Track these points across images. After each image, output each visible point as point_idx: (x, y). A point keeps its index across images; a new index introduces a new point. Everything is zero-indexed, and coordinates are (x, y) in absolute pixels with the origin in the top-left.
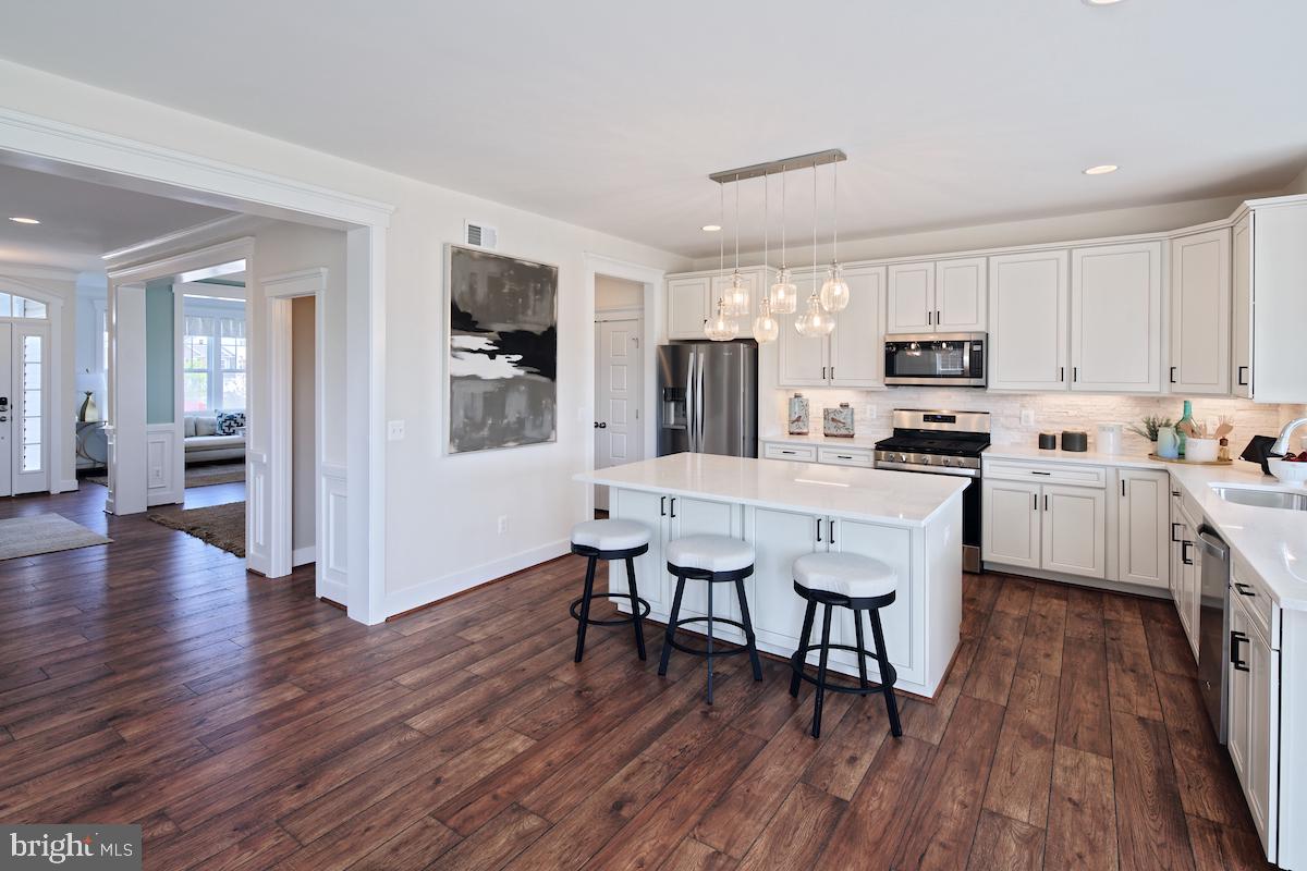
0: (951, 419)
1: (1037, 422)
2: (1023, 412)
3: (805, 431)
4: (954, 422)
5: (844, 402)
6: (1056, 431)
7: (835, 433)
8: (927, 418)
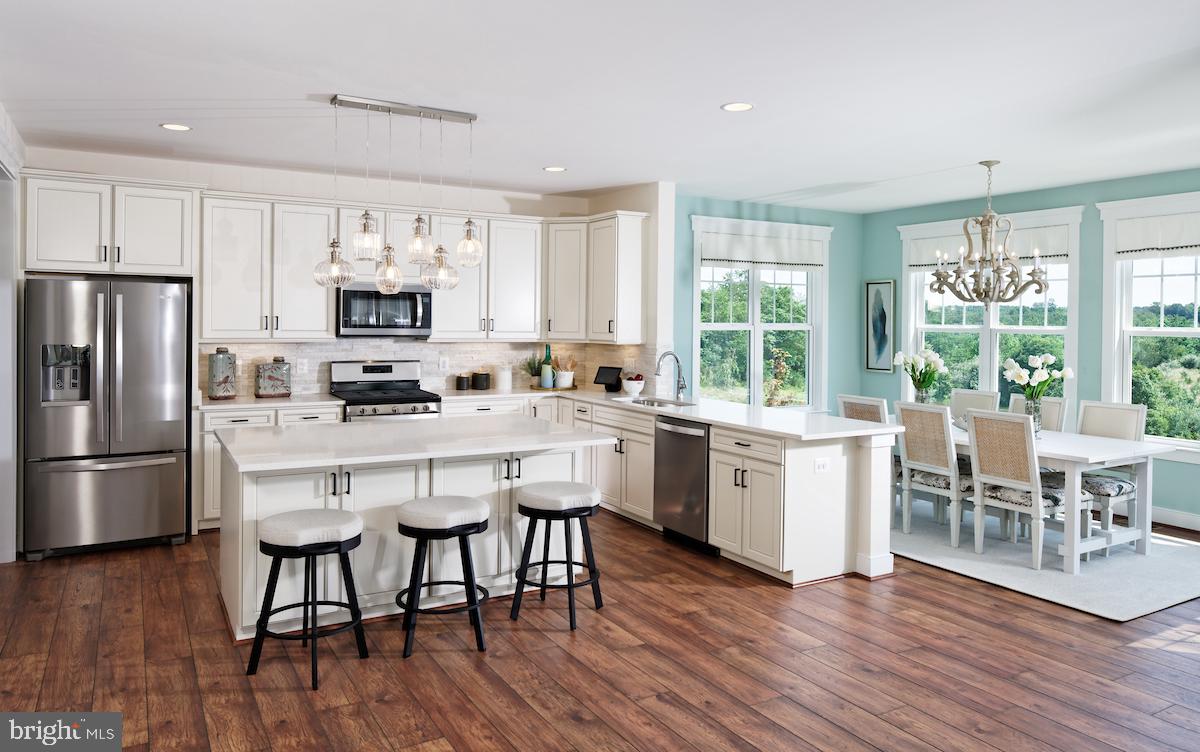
0: (388, 369)
1: (451, 367)
2: (442, 359)
3: (231, 393)
4: (391, 371)
5: (279, 355)
6: (465, 373)
7: (273, 393)
8: (367, 369)
